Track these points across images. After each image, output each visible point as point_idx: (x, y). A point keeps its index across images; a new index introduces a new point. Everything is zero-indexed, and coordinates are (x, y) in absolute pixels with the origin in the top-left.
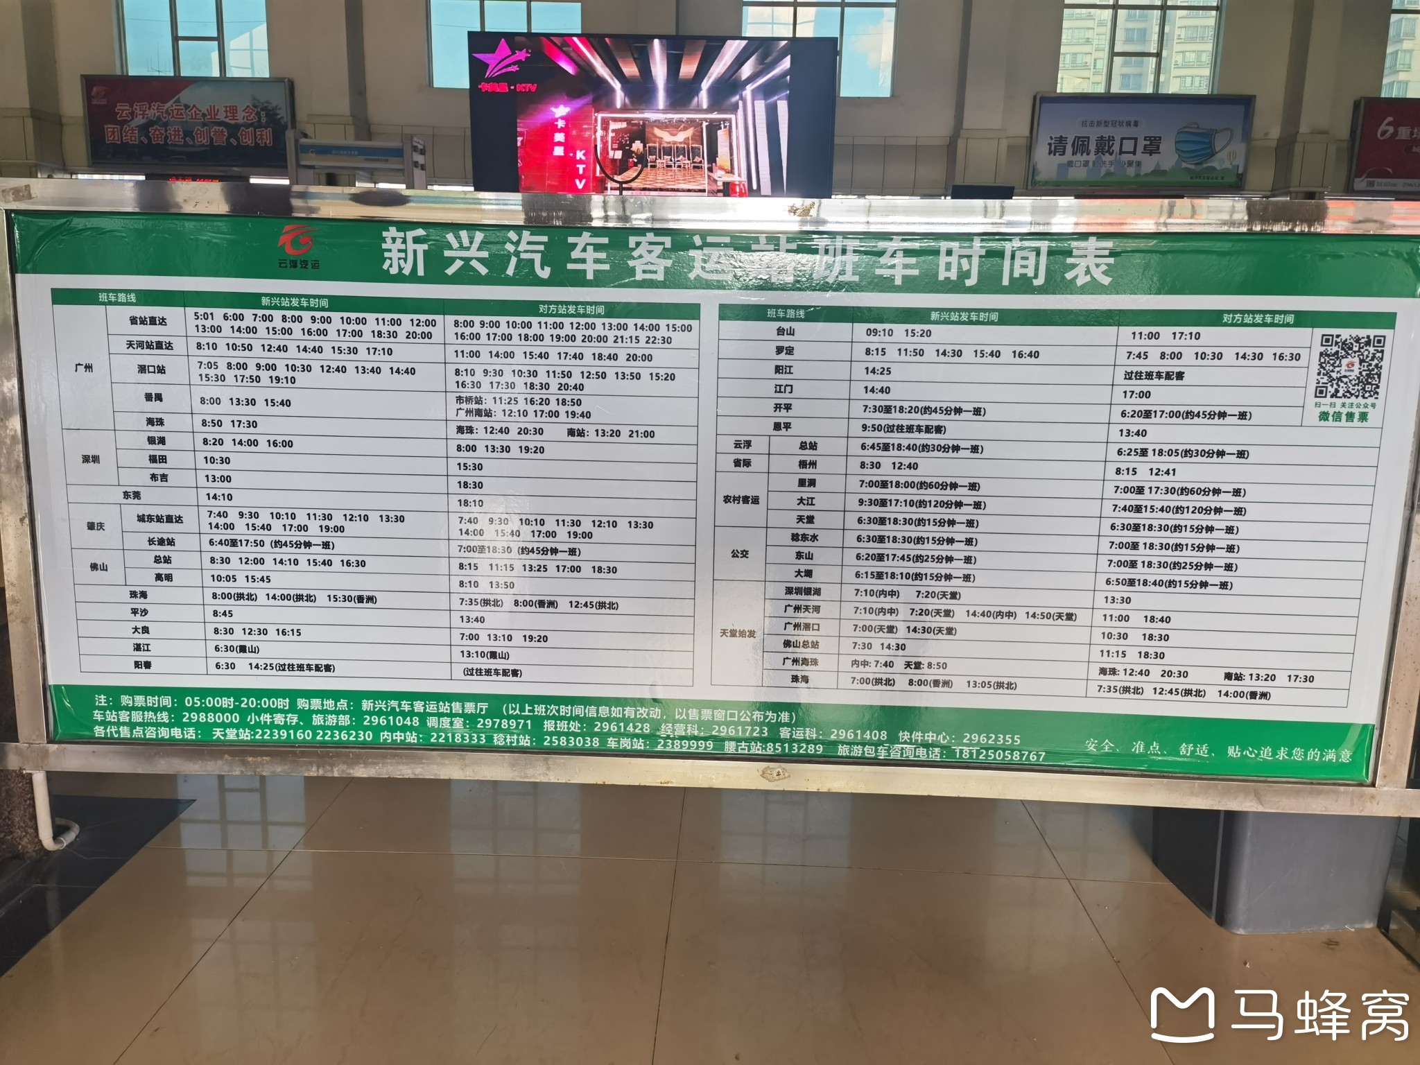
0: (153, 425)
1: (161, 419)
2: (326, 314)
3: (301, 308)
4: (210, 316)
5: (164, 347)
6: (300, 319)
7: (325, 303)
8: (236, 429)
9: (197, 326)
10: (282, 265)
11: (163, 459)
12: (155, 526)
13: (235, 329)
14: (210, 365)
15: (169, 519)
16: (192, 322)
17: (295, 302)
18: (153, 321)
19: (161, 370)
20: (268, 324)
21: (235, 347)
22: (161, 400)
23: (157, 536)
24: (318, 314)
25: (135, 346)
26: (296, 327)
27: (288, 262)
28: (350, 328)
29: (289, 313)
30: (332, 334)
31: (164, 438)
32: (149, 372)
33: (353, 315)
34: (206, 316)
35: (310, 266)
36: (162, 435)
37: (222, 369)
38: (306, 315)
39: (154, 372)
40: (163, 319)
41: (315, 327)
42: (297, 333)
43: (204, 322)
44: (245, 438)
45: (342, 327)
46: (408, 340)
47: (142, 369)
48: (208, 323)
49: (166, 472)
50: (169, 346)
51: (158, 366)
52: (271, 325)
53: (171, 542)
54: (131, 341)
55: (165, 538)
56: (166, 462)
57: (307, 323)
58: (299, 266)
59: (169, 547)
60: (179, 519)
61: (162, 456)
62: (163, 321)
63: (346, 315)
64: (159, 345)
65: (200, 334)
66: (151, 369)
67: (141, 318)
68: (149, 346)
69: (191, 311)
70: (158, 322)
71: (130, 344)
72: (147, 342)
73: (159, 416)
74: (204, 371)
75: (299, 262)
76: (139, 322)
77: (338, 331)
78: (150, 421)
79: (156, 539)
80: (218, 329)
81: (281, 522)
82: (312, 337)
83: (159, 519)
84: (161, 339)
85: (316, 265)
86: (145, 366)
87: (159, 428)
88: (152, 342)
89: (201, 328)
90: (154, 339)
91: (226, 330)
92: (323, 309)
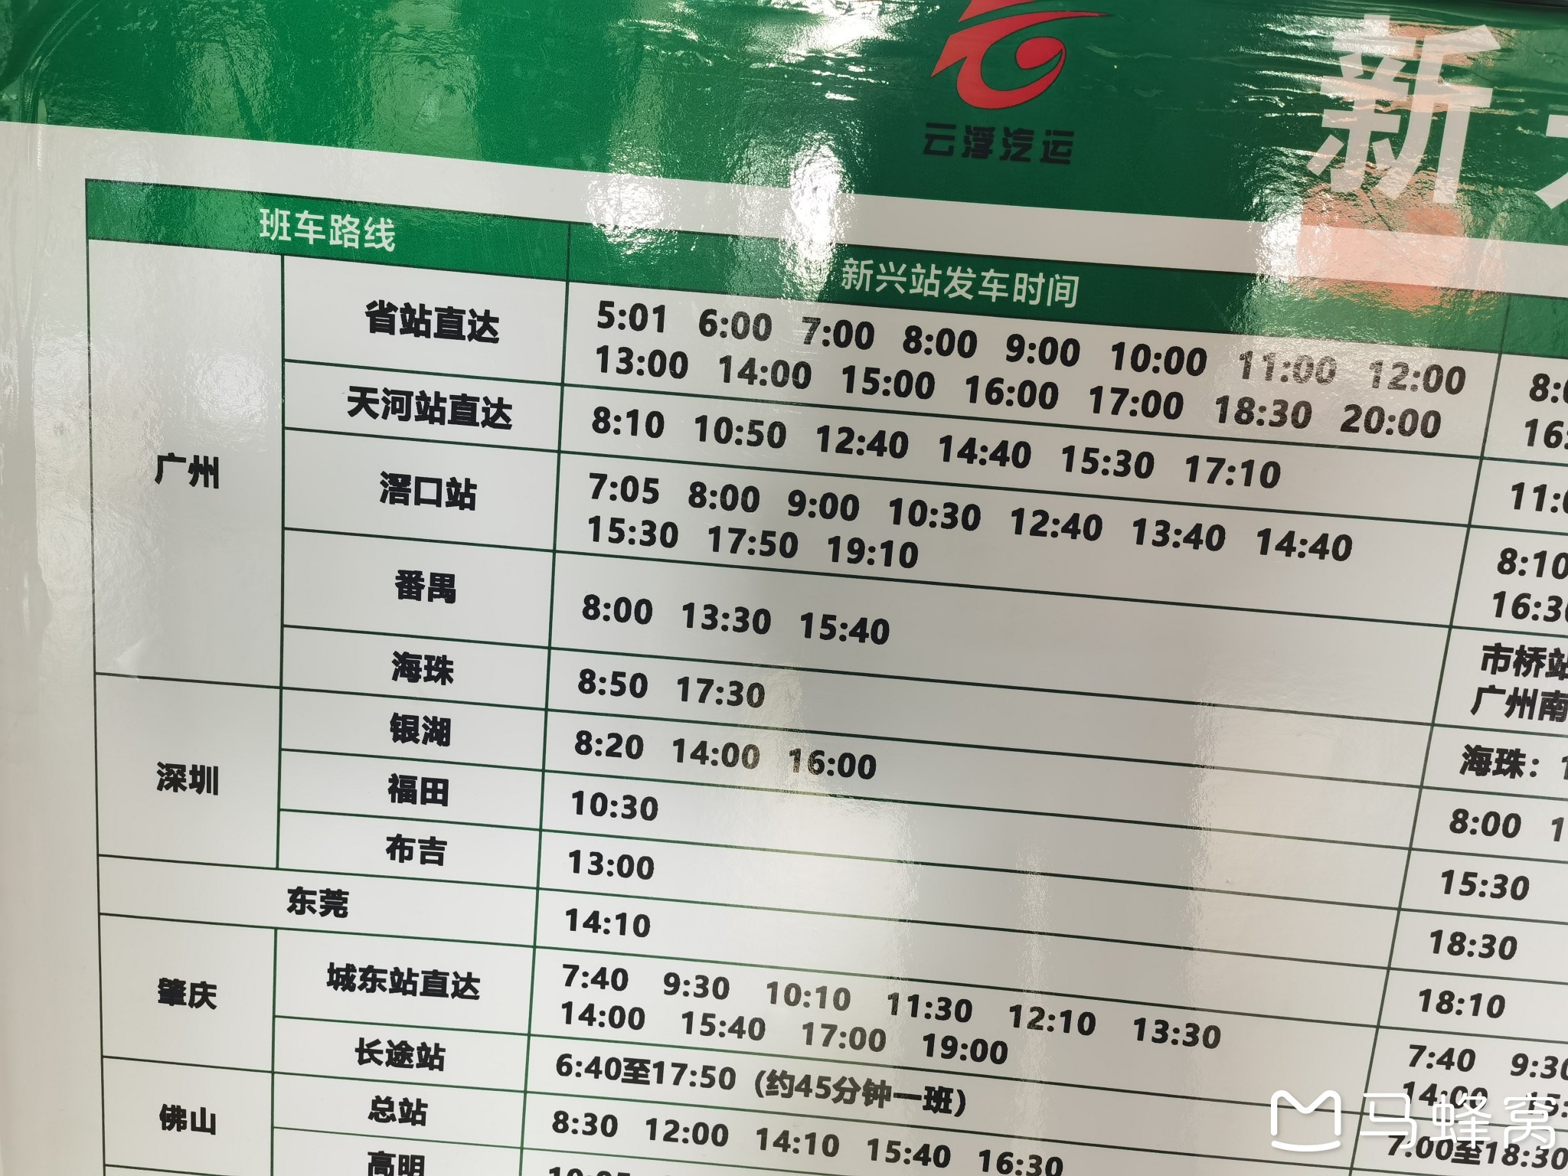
0: (414, 678)
1: (443, 660)
2: (1061, 331)
3: (981, 306)
4: (653, 319)
5: (480, 416)
6: (966, 345)
7: (1066, 291)
8: (692, 708)
9: (603, 351)
10: (937, 145)
11: (435, 791)
12: (385, 1005)
13: (736, 367)
14: (629, 488)
15: (435, 984)
16: (587, 334)
17: (959, 284)
18: (450, 324)
19: (461, 495)
20: (853, 355)
21: (724, 429)
22: (450, 598)
23: (387, 1036)
24: (1034, 331)
25: (379, 408)
26: (951, 372)
27: (960, 134)
28: (1139, 384)
29: (931, 322)
30: (1074, 404)
31: (446, 723)
32: (419, 501)
33: (1160, 340)
34: (637, 316)
35: (1037, 150)
36: (440, 711)
37: (672, 505)
38: (993, 331)
39: (437, 502)
40: (488, 319)
41: (1015, 374)
42: (951, 392)
43: (629, 338)
44: (717, 739)
45: (1111, 378)
46: (1349, 438)
47: (397, 488)
48: (643, 343)
49: (440, 833)
50: (498, 415)
51: (453, 482)
52: (860, 359)
53: (431, 1058)
54: (364, 391)
55: (415, 1044)
56: (444, 802)
57: (991, 360)
58: (998, 148)
59: (424, 1074)
60: (467, 987)
61: (435, 781)
62: (485, 328)
63: (1132, 336)
64: (464, 410)
65: (612, 378)
66: (428, 491)
67: (407, 309)
68: (430, 410)
69: (587, 296)
70: (467, 330)
71: (362, 400)
72: (423, 396)
73: (437, 649)
74: (607, 508)
75: (999, 136)
76: (398, 324)
77: (1097, 392)
78: (406, 666)
79: (384, 1046)
80: (676, 364)
81: (799, 1015)
82: (1001, 411)
83: (402, 983)
84: (472, 389)
85: (1058, 151)
86: (407, 479)
87: (434, 689)
88: (439, 398)
89: (614, 360)
90: (450, 388)
91: (704, 373)
92: (1056, 313)
